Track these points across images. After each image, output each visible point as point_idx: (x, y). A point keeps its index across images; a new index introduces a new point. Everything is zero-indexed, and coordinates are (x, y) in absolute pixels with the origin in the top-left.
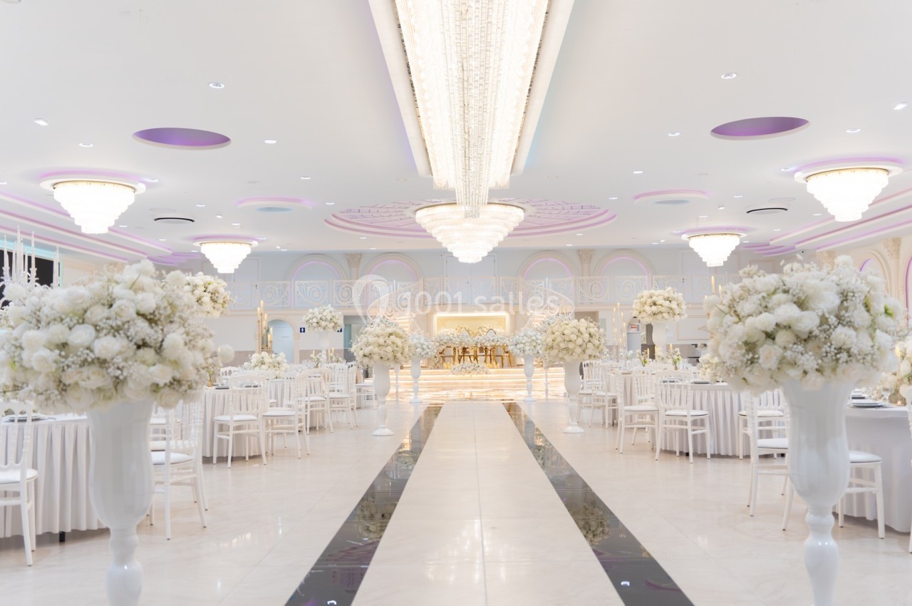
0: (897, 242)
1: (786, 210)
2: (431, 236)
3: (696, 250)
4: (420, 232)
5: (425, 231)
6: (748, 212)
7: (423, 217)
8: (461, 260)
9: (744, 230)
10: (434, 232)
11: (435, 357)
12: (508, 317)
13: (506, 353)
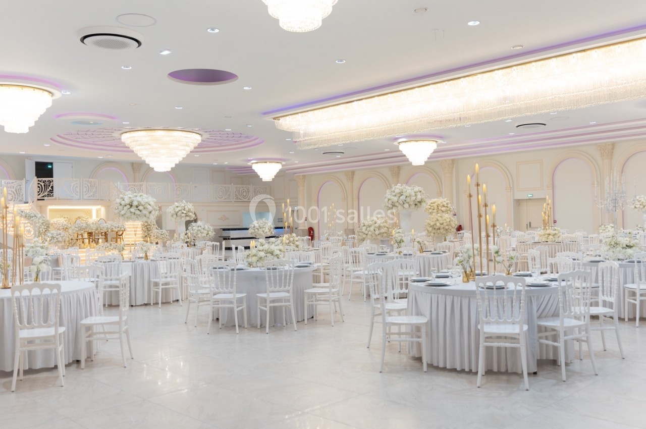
1: (343, 153)
2: (132, 151)
4: (126, 149)
7: (126, 138)
9: (284, 160)
11: (72, 239)
12: (103, 209)
13: (118, 236)
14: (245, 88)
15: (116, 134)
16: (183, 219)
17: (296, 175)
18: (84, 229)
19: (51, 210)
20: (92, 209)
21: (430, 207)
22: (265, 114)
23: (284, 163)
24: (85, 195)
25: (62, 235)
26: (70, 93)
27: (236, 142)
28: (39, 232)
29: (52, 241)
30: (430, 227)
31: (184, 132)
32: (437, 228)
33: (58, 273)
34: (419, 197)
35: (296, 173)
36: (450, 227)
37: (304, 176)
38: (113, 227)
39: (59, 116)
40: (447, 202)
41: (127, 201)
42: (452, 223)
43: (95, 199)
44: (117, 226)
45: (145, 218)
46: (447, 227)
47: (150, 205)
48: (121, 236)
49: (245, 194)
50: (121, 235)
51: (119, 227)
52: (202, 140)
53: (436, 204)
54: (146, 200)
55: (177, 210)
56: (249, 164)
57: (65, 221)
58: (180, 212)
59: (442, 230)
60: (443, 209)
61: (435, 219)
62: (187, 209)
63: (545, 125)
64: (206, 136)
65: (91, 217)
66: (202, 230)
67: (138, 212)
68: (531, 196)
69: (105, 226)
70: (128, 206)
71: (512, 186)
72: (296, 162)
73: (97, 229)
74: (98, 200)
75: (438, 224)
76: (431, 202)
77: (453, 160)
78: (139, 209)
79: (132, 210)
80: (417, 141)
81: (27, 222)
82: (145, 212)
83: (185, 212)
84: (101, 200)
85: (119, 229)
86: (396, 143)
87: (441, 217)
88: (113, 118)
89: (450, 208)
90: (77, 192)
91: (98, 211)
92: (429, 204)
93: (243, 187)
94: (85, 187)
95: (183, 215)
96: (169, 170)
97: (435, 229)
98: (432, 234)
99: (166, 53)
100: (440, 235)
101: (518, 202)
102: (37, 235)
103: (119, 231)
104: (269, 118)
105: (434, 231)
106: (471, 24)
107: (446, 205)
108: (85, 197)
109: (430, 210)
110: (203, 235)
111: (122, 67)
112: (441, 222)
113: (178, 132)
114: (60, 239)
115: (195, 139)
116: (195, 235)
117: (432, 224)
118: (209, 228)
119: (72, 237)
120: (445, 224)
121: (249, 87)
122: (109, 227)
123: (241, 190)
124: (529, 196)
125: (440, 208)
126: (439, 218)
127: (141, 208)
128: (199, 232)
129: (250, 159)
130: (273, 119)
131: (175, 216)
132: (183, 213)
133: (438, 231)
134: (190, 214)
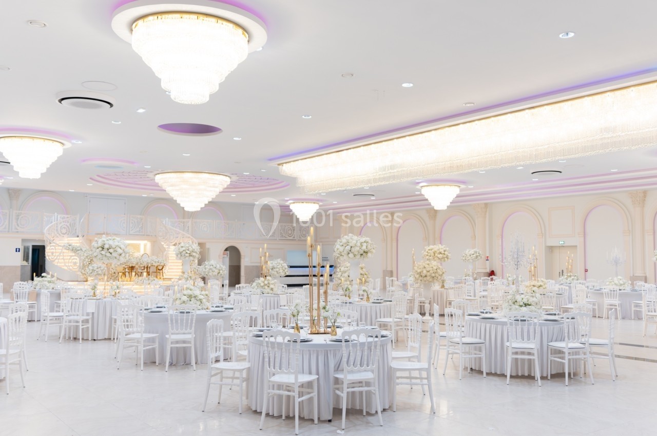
1: (373, 195)
3: (293, 210)
6: (354, 195)
8: (185, 209)
10: (168, 189)
11: (114, 273)
12: (149, 244)
13: (159, 270)
14: (235, 139)
15: (150, 175)
16: (187, 258)
18: (125, 263)
20: (140, 244)
21: (427, 253)
22: (270, 160)
23: (321, 204)
24: (132, 230)
25: (102, 269)
26: (81, 142)
27: (267, 184)
28: (83, 265)
29: (92, 274)
30: (418, 274)
31: (212, 175)
32: (423, 275)
33: (59, 306)
34: (364, 248)
35: (339, 213)
36: (437, 275)
38: (153, 262)
39: (84, 161)
40: (445, 249)
41: (100, 244)
42: (438, 270)
43: (141, 235)
44: (157, 260)
45: (115, 259)
46: (433, 275)
47: (121, 248)
48: (161, 271)
49: (290, 232)
50: (162, 269)
51: (158, 262)
52: (231, 181)
53: (433, 251)
54: (117, 243)
55: (182, 250)
56: (287, 203)
58: (184, 252)
59: (428, 278)
60: (440, 256)
61: (422, 267)
62: (191, 249)
63: (560, 172)
64: (235, 178)
65: (139, 251)
66: (214, 269)
67: (108, 255)
68: (563, 243)
69: (146, 261)
70: (100, 249)
71: (543, 232)
72: (335, 203)
73: (137, 264)
74: (144, 235)
75: (425, 272)
76: (429, 248)
77: (486, 204)
78: (109, 252)
79: (103, 252)
80: (438, 185)
81: (73, 254)
82: (114, 254)
83: (188, 252)
84: (147, 235)
85: (158, 264)
86: (418, 187)
87: (428, 264)
88: (133, 163)
89: (448, 256)
90: (124, 228)
91: (145, 246)
92: (427, 250)
93: (288, 225)
94: (132, 223)
95: (187, 255)
96: (199, 209)
97: (422, 276)
98: (419, 281)
99: (141, 111)
100: (427, 282)
101: (551, 249)
102: (81, 267)
103: (159, 265)
104: (274, 164)
105: (421, 278)
106: (405, 85)
107: (443, 252)
108: (131, 233)
109: (427, 257)
110: (214, 273)
111: (113, 122)
112: (428, 270)
113: (205, 174)
114: (100, 272)
115: (223, 181)
116: (207, 273)
117: (419, 271)
118: (220, 267)
119: (115, 271)
120: (431, 272)
121: (239, 138)
122: (149, 262)
123: (286, 228)
124: (561, 243)
125: (436, 255)
126: (426, 266)
127: (111, 250)
128: (211, 271)
129: (288, 199)
130: (277, 165)
131: (179, 256)
132: (187, 253)
133: (425, 279)
134: (194, 254)
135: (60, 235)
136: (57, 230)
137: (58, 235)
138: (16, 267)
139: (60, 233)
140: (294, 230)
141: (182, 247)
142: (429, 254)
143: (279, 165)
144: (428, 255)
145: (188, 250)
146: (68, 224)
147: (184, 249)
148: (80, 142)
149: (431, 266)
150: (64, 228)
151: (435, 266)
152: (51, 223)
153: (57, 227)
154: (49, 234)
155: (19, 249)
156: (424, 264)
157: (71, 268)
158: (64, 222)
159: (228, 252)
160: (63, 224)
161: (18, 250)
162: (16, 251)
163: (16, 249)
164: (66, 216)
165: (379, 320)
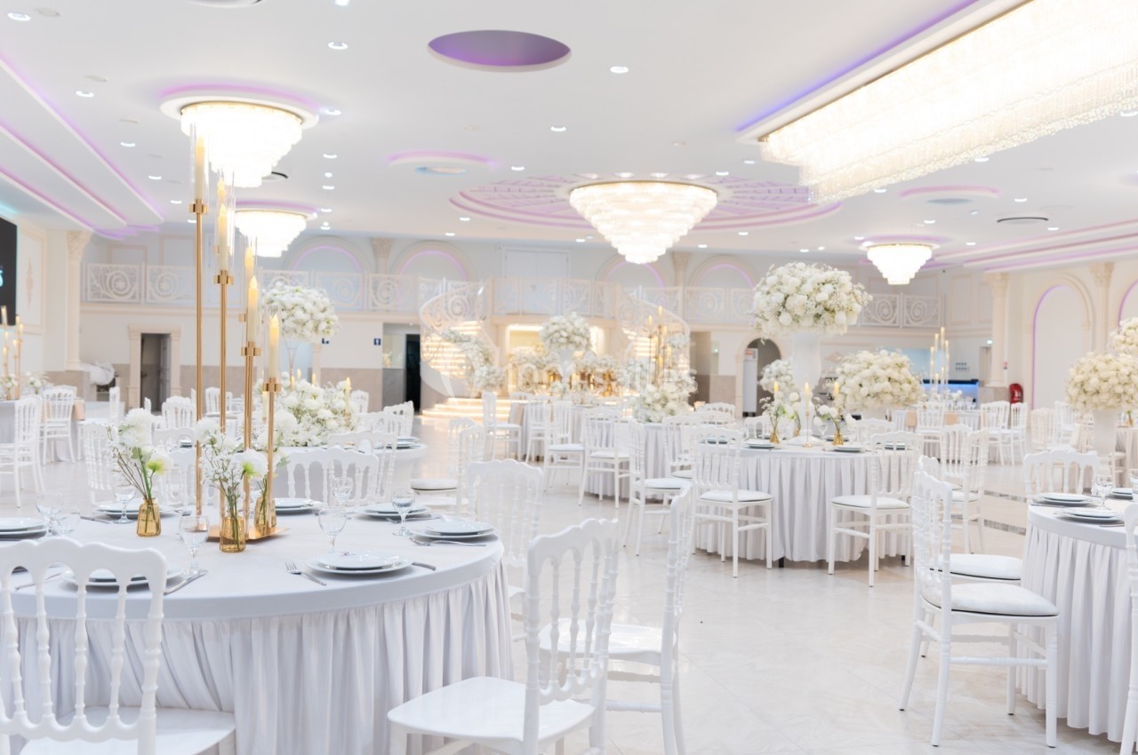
0: (1109, 266)
1: (1046, 219)
3: (875, 263)
5: (582, 218)
6: (999, 221)
8: (628, 259)
10: (594, 220)
12: (602, 334)
13: (612, 380)
14: (613, 70)
16: (563, 348)
17: (988, 272)
19: (513, 334)
22: (742, 128)
23: (936, 246)
24: (566, 307)
25: (496, 375)
30: (1076, 386)
32: (1091, 389)
35: (988, 269)
37: (1005, 276)
39: (394, 158)
46: (1119, 389)
52: (720, 201)
56: (860, 249)
57: (538, 352)
59: (1104, 397)
61: (1087, 368)
64: (727, 194)
72: (969, 244)
74: (590, 316)
75: (1095, 380)
81: (458, 350)
84: (596, 317)
85: (607, 369)
90: (553, 303)
94: (568, 293)
97: (1085, 392)
98: (1080, 405)
100: (1100, 408)
103: (609, 371)
104: (747, 138)
105: (1083, 397)
108: (566, 311)
112: (1104, 375)
114: (492, 381)
117: (1079, 378)
120: (1114, 381)
126: (1101, 365)
129: (862, 238)
130: (756, 142)
131: (548, 341)
132: (562, 336)
133: (1095, 399)
134: (577, 339)
135: (451, 316)
136: (446, 308)
137: (447, 317)
138: (375, 371)
139: (451, 314)
140: (894, 307)
141: (554, 324)
142: (1128, 340)
143: (761, 139)
144: (1124, 342)
145: (565, 330)
146: (465, 298)
147: (556, 327)
148: (337, 113)
149: (1114, 365)
150: (459, 304)
151: (1126, 366)
152: (437, 294)
153: (446, 302)
154: (431, 314)
155: (380, 340)
156: (1094, 361)
157: (455, 373)
158: (457, 294)
159: (756, 350)
160: (455, 296)
161: (377, 342)
162: (375, 343)
163: (375, 340)
164: (461, 283)
165: (846, 499)
